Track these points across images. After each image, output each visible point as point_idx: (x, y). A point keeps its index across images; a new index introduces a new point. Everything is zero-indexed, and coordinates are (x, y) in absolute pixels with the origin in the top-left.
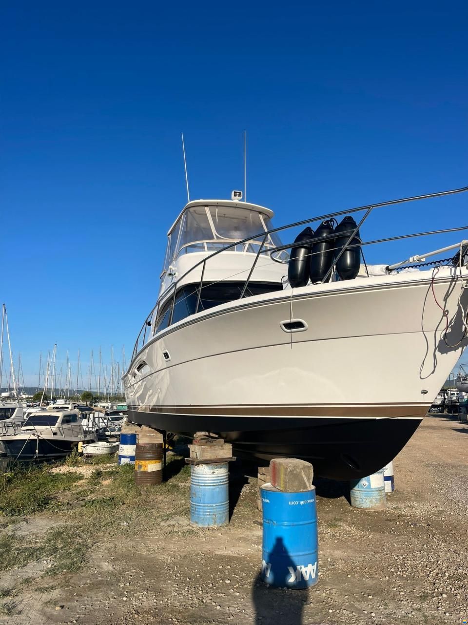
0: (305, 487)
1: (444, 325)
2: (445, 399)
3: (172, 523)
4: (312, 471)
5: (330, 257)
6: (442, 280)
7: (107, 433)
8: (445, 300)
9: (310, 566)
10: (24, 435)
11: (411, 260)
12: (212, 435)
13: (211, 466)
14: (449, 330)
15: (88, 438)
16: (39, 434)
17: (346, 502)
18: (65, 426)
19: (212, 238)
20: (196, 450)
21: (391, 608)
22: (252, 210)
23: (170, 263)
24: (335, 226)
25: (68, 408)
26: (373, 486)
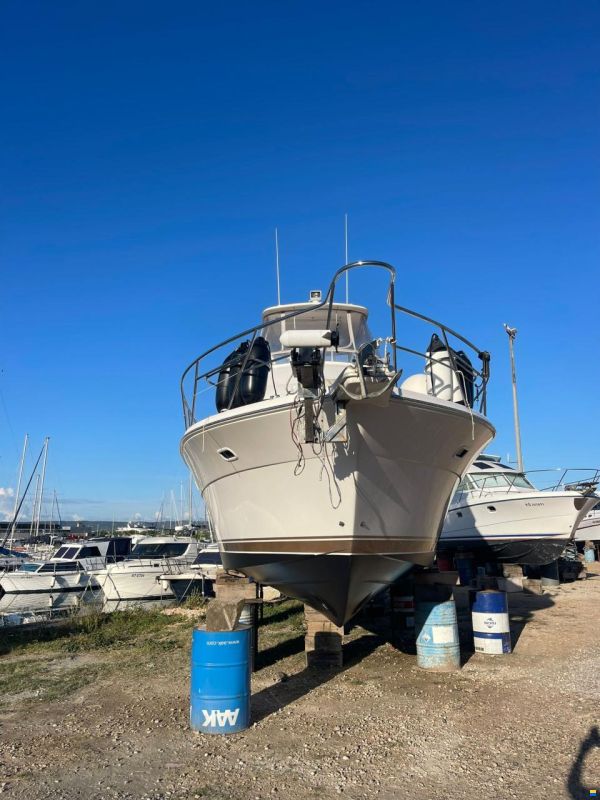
0: (226, 626)
16: (205, 573)
26: (436, 641)
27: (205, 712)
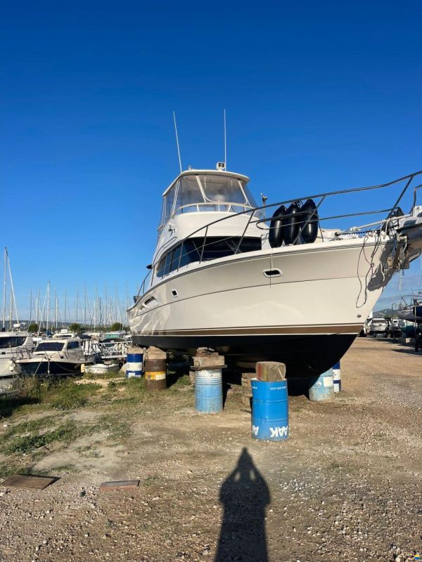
0: (281, 378)
1: (370, 274)
2: (389, 325)
3: (182, 412)
4: (285, 368)
5: (297, 227)
6: (370, 244)
7: (103, 357)
8: (372, 257)
9: (284, 427)
10: (37, 358)
11: (351, 230)
12: (210, 349)
13: (210, 371)
14: (375, 276)
15: (89, 361)
16: (50, 358)
17: (305, 398)
18: (70, 351)
19: (203, 201)
20: (198, 360)
21: (335, 449)
22: (233, 177)
23: (168, 219)
24: (301, 206)
25: (70, 336)
26: (325, 385)
27: (271, 429)
